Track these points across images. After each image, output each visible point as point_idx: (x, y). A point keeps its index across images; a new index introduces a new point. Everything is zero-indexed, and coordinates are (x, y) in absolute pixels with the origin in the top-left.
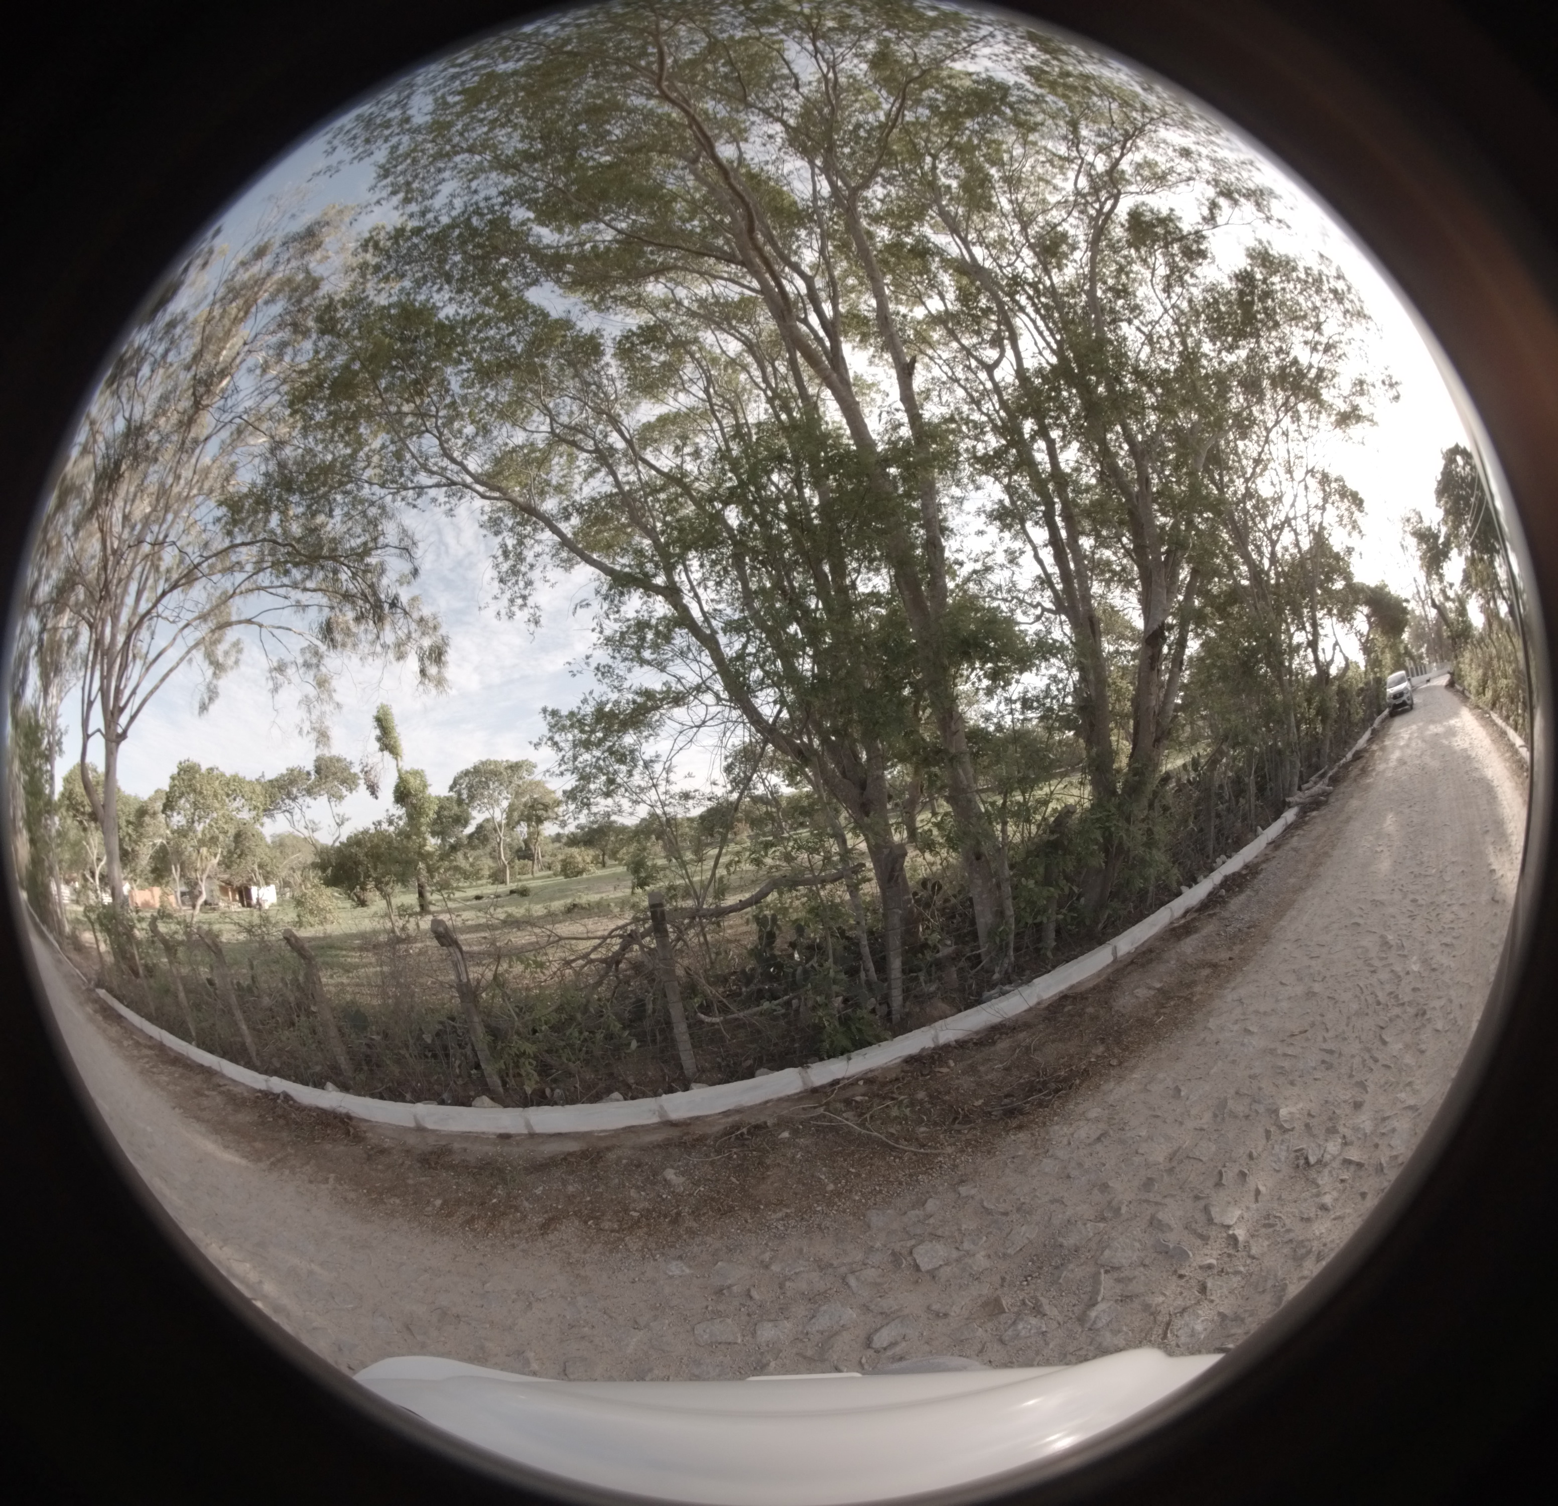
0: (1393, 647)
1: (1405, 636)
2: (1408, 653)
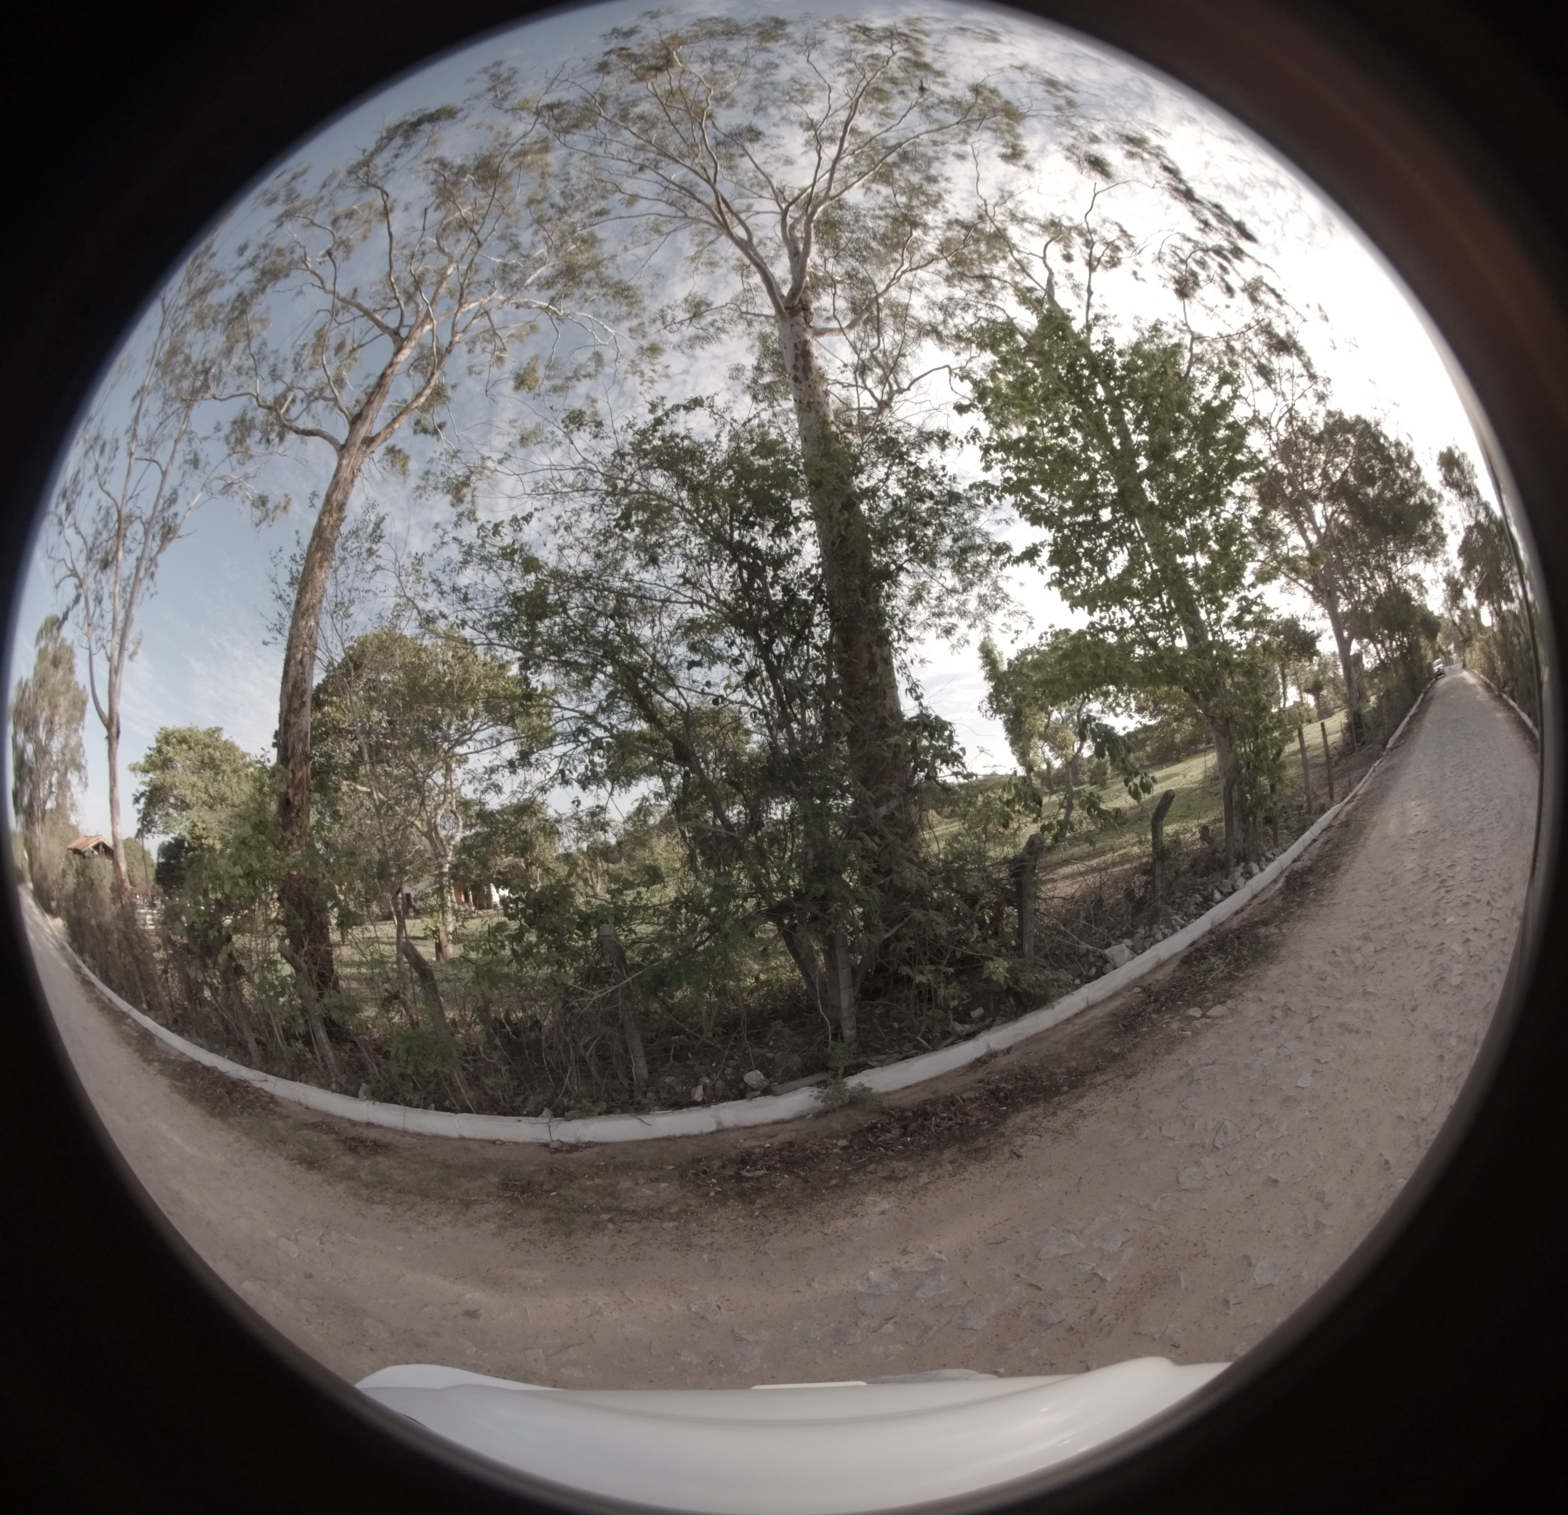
0: (1432, 647)
1: (1439, 637)
2: (1440, 650)
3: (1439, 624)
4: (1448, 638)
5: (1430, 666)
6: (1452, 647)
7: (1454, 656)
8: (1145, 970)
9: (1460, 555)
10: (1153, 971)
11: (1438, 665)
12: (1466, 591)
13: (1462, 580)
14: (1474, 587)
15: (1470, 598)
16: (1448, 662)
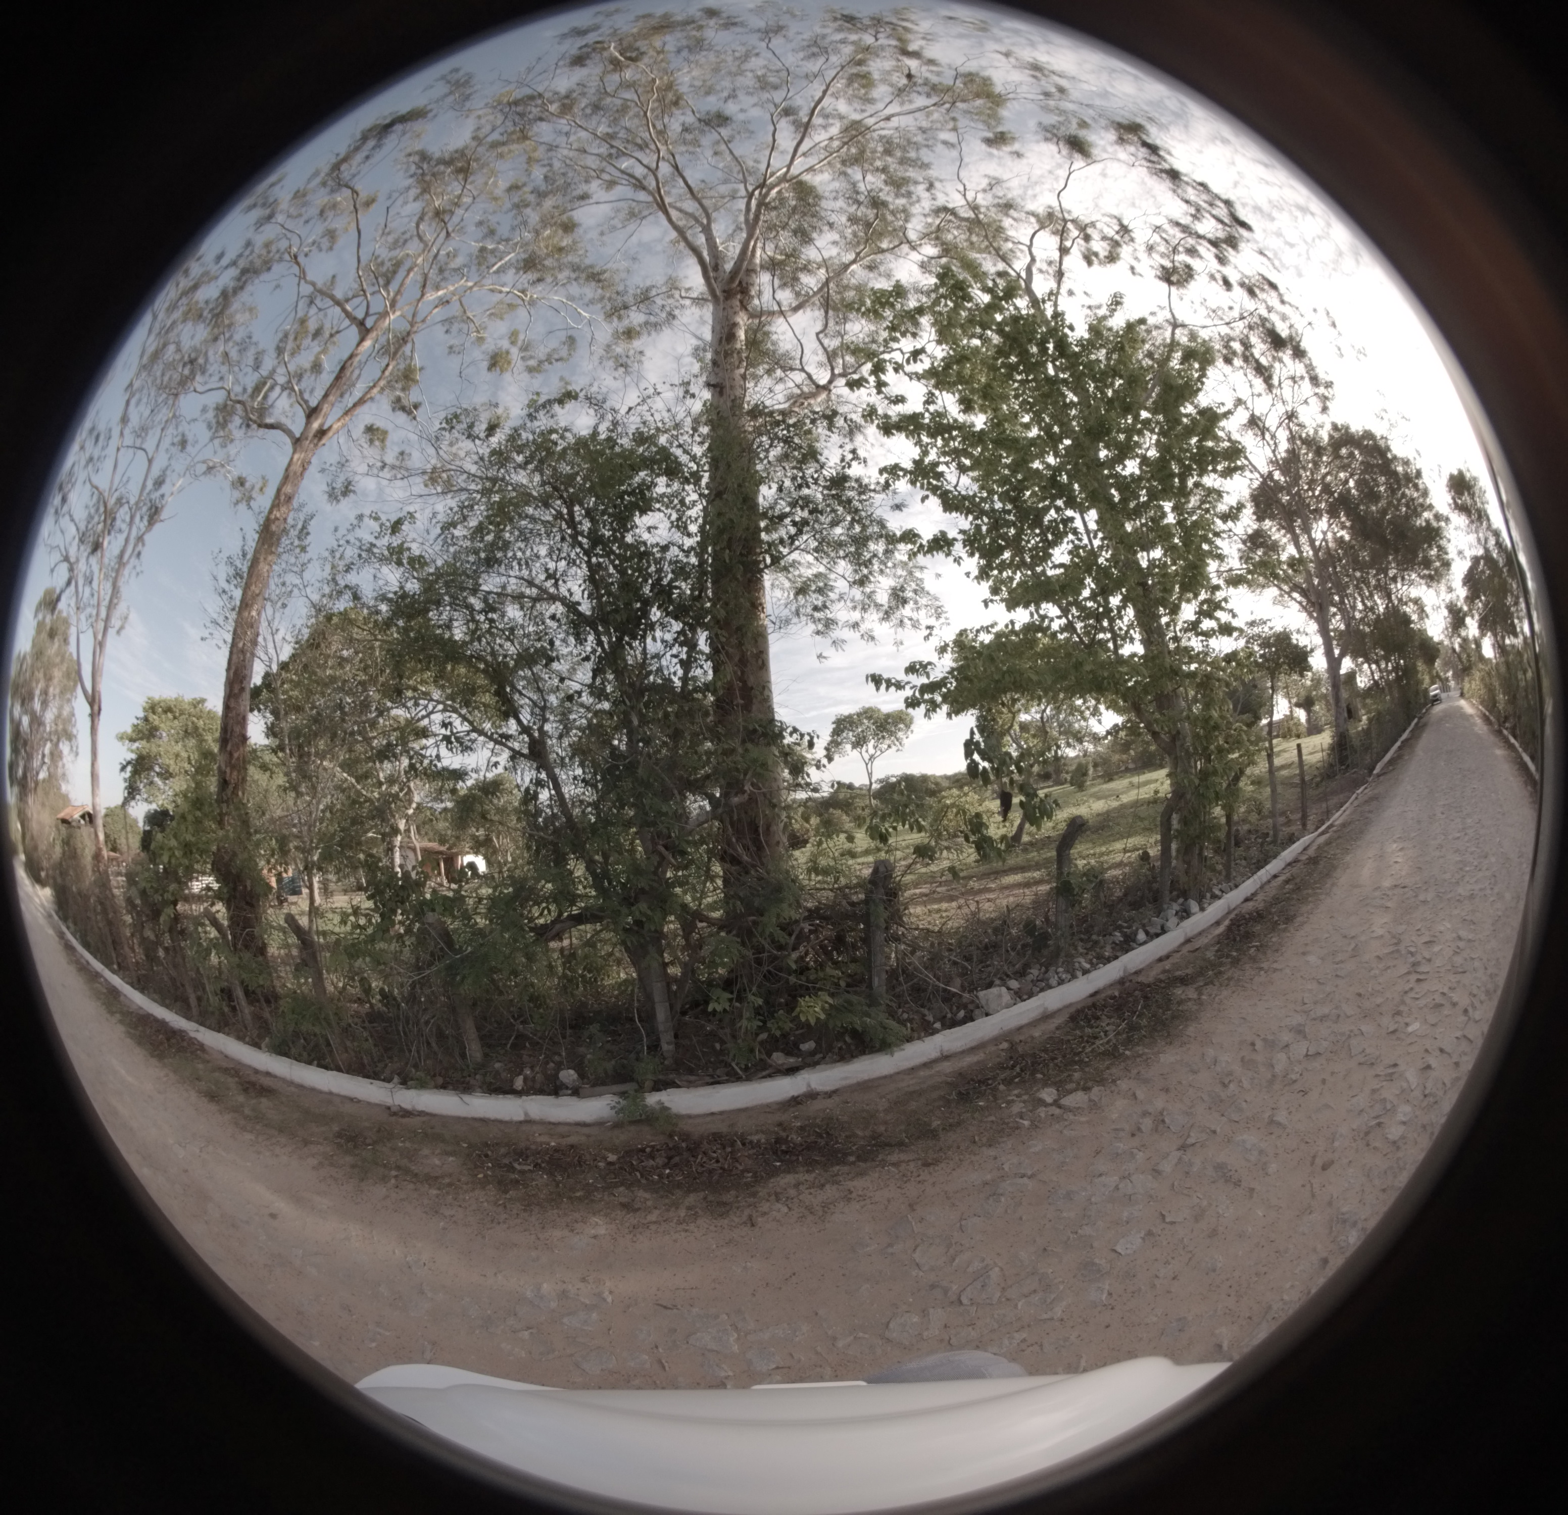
0: (1430, 672)
1: (1438, 663)
2: (1438, 676)
3: (1438, 650)
4: (1447, 664)
5: (1426, 691)
6: (1450, 674)
7: (1452, 684)
8: (1024, 1021)
9: (1464, 584)
10: (1034, 1024)
11: (1434, 690)
12: (1468, 620)
13: (1465, 608)
14: (1477, 617)
15: (1472, 627)
16: (1445, 688)
